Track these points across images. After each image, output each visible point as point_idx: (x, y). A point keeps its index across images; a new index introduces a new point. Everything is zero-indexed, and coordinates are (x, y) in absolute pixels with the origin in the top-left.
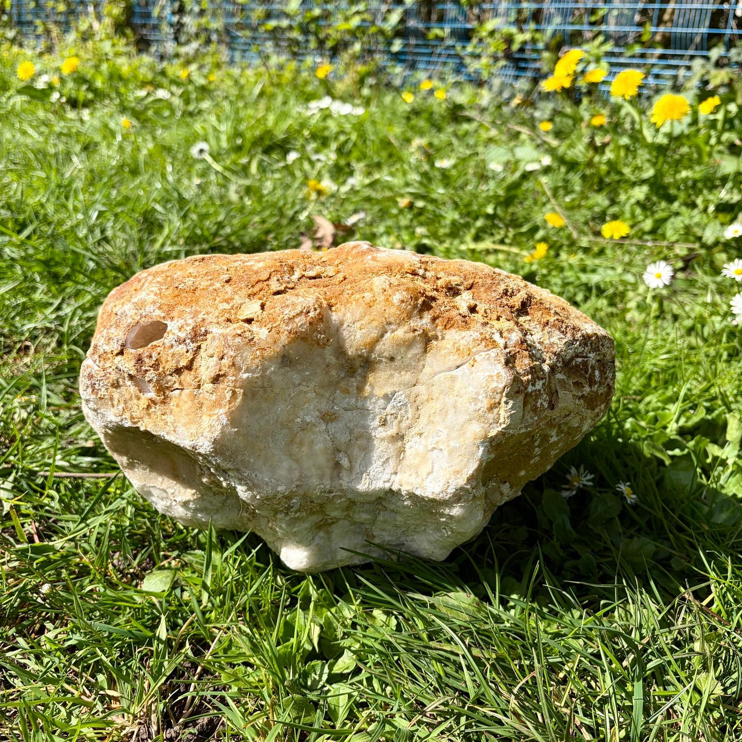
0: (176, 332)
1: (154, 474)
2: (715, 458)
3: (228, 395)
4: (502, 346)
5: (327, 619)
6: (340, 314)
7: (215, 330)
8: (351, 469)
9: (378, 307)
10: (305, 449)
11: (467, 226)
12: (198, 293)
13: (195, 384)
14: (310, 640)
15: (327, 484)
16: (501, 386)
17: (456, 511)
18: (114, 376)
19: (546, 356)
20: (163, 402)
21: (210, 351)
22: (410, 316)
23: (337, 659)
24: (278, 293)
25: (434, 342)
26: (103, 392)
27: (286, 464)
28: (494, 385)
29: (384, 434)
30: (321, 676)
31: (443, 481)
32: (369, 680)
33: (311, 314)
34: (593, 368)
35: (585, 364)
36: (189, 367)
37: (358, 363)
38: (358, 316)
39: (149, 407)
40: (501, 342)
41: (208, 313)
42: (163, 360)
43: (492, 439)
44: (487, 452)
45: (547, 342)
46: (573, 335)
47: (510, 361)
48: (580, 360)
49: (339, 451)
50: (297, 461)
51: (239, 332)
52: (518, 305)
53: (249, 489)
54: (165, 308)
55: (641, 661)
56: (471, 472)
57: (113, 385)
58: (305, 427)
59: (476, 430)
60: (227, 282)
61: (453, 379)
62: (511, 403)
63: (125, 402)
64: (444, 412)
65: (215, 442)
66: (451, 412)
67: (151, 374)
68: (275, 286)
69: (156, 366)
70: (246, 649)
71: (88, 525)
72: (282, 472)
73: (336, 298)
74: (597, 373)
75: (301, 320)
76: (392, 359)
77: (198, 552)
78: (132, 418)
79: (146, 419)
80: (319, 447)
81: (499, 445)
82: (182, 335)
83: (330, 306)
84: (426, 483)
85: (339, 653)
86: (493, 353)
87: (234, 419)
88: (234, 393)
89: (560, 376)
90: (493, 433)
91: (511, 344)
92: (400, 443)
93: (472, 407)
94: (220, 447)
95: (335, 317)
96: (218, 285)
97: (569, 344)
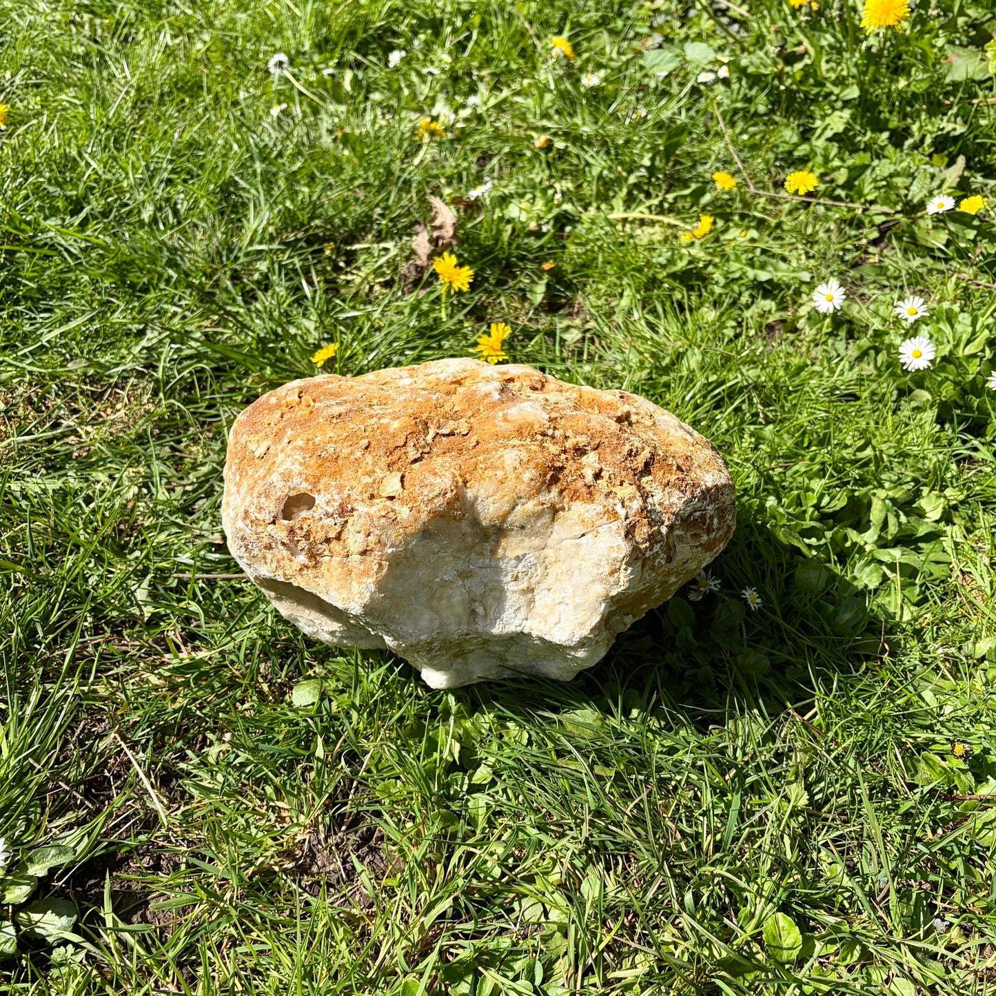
0: (324, 506)
1: (301, 608)
2: (854, 544)
3: (376, 567)
4: (623, 517)
5: (465, 730)
6: (474, 490)
7: (362, 508)
8: (486, 616)
9: (509, 484)
10: (444, 602)
11: (619, 181)
12: (340, 462)
13: (343, 553)
14: (451, 753)
15: (465, 628)
16: (621, 556)
17: (581, 654)
18: (266, 540)
19: (665, 517)
20: (315, 567)
21: (358, 528)
22: (539, 492)
23: (475, 770)
24: (415, 461)
25: (561, 513)
26: (256, 552)
27: (427, 616)
28: (614, 555)
29: (515, 588)
30: (461, 787)
31: (569, 631)
32: (504, 791)
33: (448, 495)
34: (712, 518)
35: (703, 517)
36: (338, 538)
37: (491, 531)
38: (491, 492)
39: (301, 570)
40: (622, 512)
41: (352, 488)
42: (313, 530)
43: (613, 597)
44: (608, 606)
45: (667, 503)
46: (692, 493)
47: (629, 533)
48: (698, 514)
49: (475, 601)
50: (437, 612)
51: (383, 513)
52: (641, 466)
53: (395, 639)
54: (311, 479)
55: (742, 776)
56: (593, 624)
57: (266, 547)
58: (444, 584)
59: (599, 590)
60: (367, 448)
61: (578, 546)
62: (630, 569)
63: (278, 562)
64: (570, 572)
65: (365, 606)
66: (577, 573)
67: (303, 544)
68: (413, 454)
69: (307, 536)
70: (393, 761)
71: (233, 639)
72: (424, 623)
73: (471, 474)
74: (715, 521)
75: (439, 501)
76: (523, 527)
77: (340, 659)
78: (285, 575)
79: (299, 578)
80: (456, 599)
81: (618, 601)
82: (330, 510)
83: (465, 482)
84: (554, 631)
85: (476, 764)
86: (614, 526)
87: (381, 586)
88: (380, 565)
89: (677, 532)
90: (614, 593)
91: (631, 513)
92: (530, 595)
93: (595, 571)
94: (369, 610)
95: (470, 494)
96: (358, 454)
97: (687, 503)
